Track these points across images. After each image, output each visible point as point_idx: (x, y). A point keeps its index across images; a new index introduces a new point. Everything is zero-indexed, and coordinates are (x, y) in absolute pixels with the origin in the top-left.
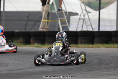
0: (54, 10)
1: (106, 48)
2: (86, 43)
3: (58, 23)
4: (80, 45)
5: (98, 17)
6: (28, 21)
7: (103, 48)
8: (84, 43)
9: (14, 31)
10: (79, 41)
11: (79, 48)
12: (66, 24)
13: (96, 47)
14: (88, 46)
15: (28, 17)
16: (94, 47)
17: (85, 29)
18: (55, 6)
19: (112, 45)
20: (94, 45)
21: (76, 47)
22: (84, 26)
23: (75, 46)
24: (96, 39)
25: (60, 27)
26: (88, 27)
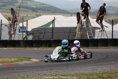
2: (103, 46)
3: (87, 34)
4: (99, 47)
5: (112, 30)
6: (70, 33)
7: (112, 49)
8: (102, 46)
9: (60, 39)
10: (99, 45)
12: (92, 35)
13: (108, 48)
16: (107, 48)
17: (103, 38)
18: (85, 24)
20: (107, 47)
22: (102, 36)
23: (96, 48)
24: (109, 44)
25: (88, 36)
26: (104, 36)
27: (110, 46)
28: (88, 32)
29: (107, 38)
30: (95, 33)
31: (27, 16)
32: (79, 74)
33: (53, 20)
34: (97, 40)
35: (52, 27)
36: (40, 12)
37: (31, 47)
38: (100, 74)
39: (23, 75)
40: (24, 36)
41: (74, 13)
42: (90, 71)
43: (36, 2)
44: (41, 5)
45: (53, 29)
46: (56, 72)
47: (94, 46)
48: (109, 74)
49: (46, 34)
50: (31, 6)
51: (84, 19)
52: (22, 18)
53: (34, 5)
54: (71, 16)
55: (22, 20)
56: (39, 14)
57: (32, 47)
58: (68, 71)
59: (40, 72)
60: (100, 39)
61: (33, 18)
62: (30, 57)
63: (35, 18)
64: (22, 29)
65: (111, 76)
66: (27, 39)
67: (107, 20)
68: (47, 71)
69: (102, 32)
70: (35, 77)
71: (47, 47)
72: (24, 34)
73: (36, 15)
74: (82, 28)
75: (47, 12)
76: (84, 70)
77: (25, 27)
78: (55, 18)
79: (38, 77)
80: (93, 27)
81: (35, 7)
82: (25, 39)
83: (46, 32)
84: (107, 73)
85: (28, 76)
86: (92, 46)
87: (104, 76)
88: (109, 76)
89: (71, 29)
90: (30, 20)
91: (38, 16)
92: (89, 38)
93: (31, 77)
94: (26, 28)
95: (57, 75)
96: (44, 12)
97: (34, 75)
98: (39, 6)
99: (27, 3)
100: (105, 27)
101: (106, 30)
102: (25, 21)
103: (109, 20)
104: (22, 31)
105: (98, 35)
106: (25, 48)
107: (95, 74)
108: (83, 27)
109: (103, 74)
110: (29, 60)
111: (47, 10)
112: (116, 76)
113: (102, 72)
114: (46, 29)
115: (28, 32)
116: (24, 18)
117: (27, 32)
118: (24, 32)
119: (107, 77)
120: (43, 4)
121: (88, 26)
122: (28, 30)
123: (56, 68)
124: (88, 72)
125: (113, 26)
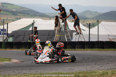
0: (62, 29)
1: (90, 51)
3: (65, 37)
4: (77, 49)
5: (88, 33)
6: (49, 35)
7: (89, 51)
8: (79, 48)
10: (76, 47)
11: (76, 51)
12: (69, 37)
13: (85, 50)
14: (81, 50)
15: (49, 33)
16: (84, 50)
17: (80, 40)
18: (63, 27)
19: (95, 49)
21: (74, 50)
22: (80, 38)
24: (86, 46)
25: (66, 39)
26: (82, 39)
27: (86, 48)
28: (66, 35)
29: (84, 41)
30: (72, 36)
31: (7, 19)
32: (57, 73)
33: (33, 23)
34: (75, 42)
35: (31, 29)
36: (19, 15)
37: (11, 48)
38: (76, 73)
39: (5, 74)
40: (5, 38)
41: (53, 17)
42: (67, 71)
43: (16, 6)
44: (20, 8)
45: (32, 32)
46: (35, 71)
47: (71, 48)
48: (85, 73)
49: (25, 36)
50: (11, 10)
51: (63, 22)
52: (2, 21)
53: (14, 9)
54: (50, 19)
55: (3, 22)
56: (18, 17)
57: (13, 48)
58: (47, 70)
59: (20, 71)
60: (77, 42)
61: (13, 21)
62: (10, 58)
63: (15, 21)
64: (3, 31)
65: (86, 75)
66: (7, 40)
67: (85, 23)
68: (26, 71)
69: (80, 35)
70: (16, 75)
71: (26, 48)
72: (5, 36)
73: (16, 18)
74: (60, 31)
75: (26, 15)
76: (62, 70)
77: (6, 29)
78: (35, 21)
79: (19, 76)
80: (71, 31)
81: (15, 10)
82: (6, 41)
83: (25, 34)
84: (83, 72)
85: (10, 74)
86: (69, 48)
87: (80, 75)
88: (85, 75)
89: (50, 32)
90: (10, 22)
91: (18, 19)
92: (67, 41)
93: (12, 75)
94: (7, 31)
95: (36, 73)
96: (23, 16)
97: (15, 74)
98: (19, 9)
99: (7, 7)
100: (82, 30)
101: (83, 33)
102: (6, 24)
103: (87, 24)
104: (3, 33)
105: (75, 38)
106: (5, 49)
107: (72, 73)
108: (62, 30)
109: (79, 73)
110: (10, 61)
111: (27, 14)
112: (91, 75)
113: (78, 72)
114: (26, 32)
115: (9, 34)
116: (4, 21)
117: (7, 34)
118: (5, 34)
119: (83, 76)
120: (23, 8)
121: (66, 29)
122: (8, 33)
123: (35, 68)
124: (65, 72)
125: (90, 30)
